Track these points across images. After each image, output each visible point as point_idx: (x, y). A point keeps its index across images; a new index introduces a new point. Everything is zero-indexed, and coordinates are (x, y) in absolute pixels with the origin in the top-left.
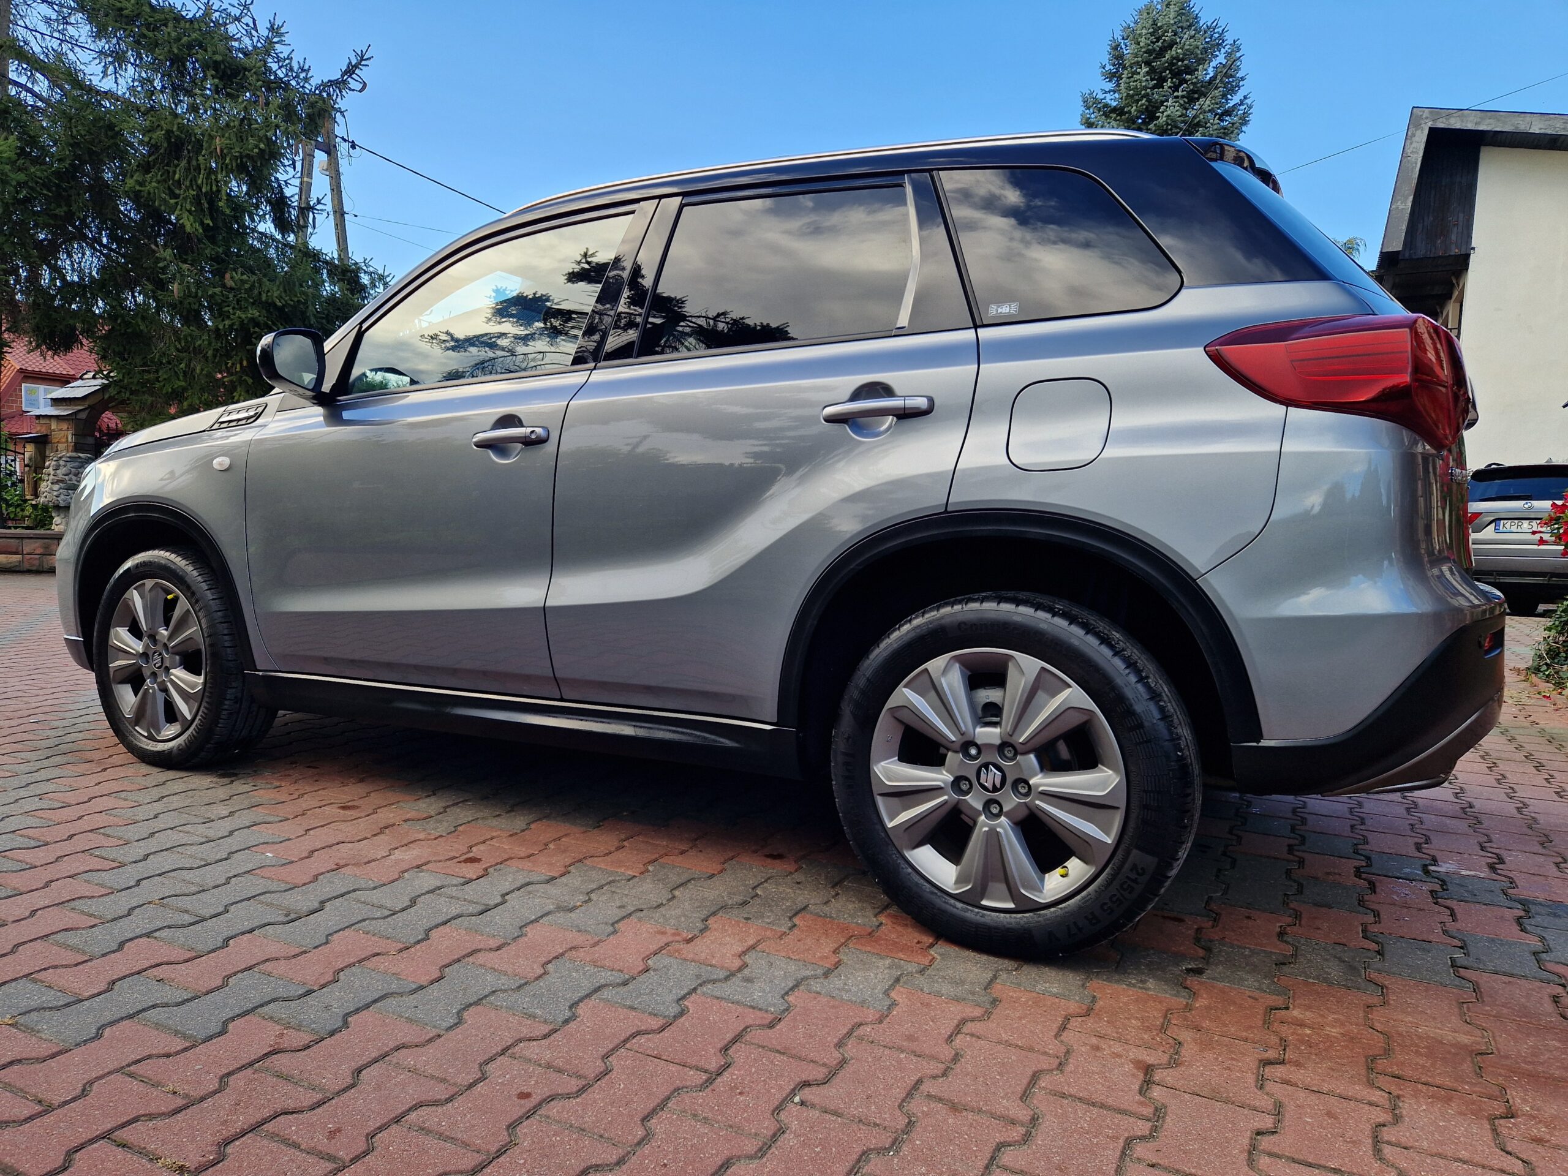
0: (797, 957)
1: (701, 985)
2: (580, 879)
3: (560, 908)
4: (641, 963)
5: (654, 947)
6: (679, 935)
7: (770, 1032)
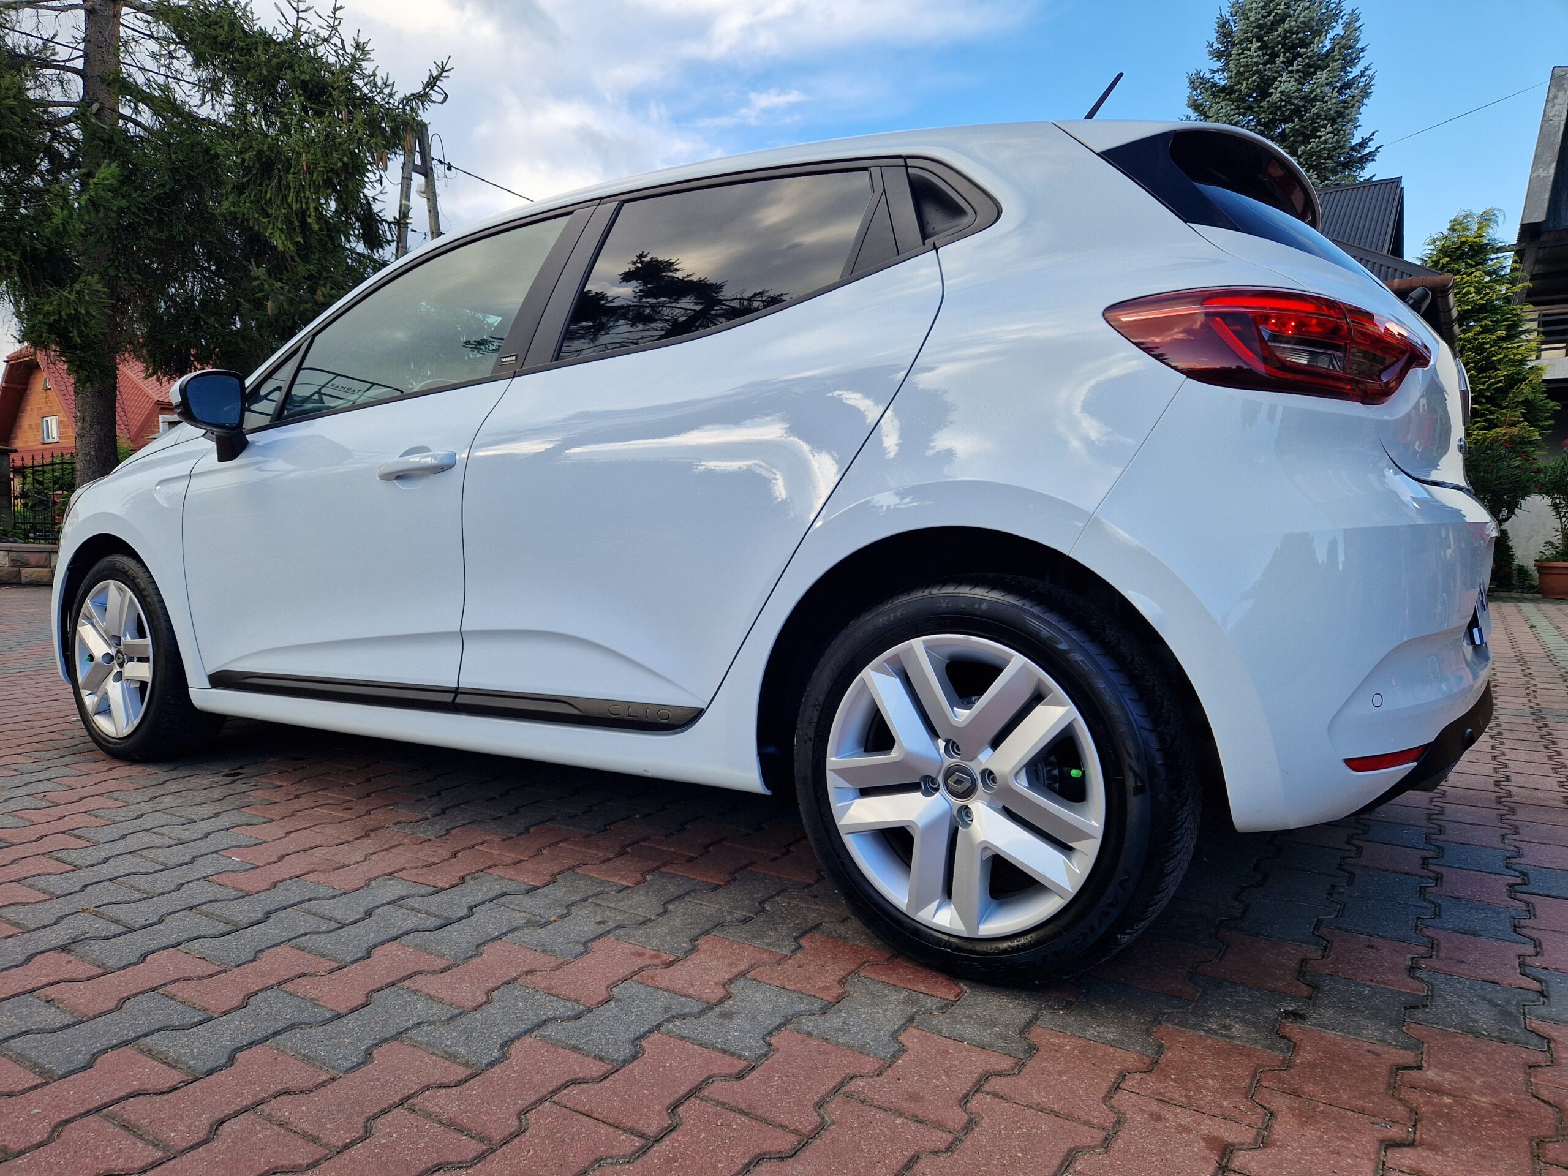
0: (793, 987)
1: (668, 1021)
2: (564, 889)
3: (530, 923)
4: (604, 992)
5: (623, 972)
6: (657, 957)
7: (736, 1085)
